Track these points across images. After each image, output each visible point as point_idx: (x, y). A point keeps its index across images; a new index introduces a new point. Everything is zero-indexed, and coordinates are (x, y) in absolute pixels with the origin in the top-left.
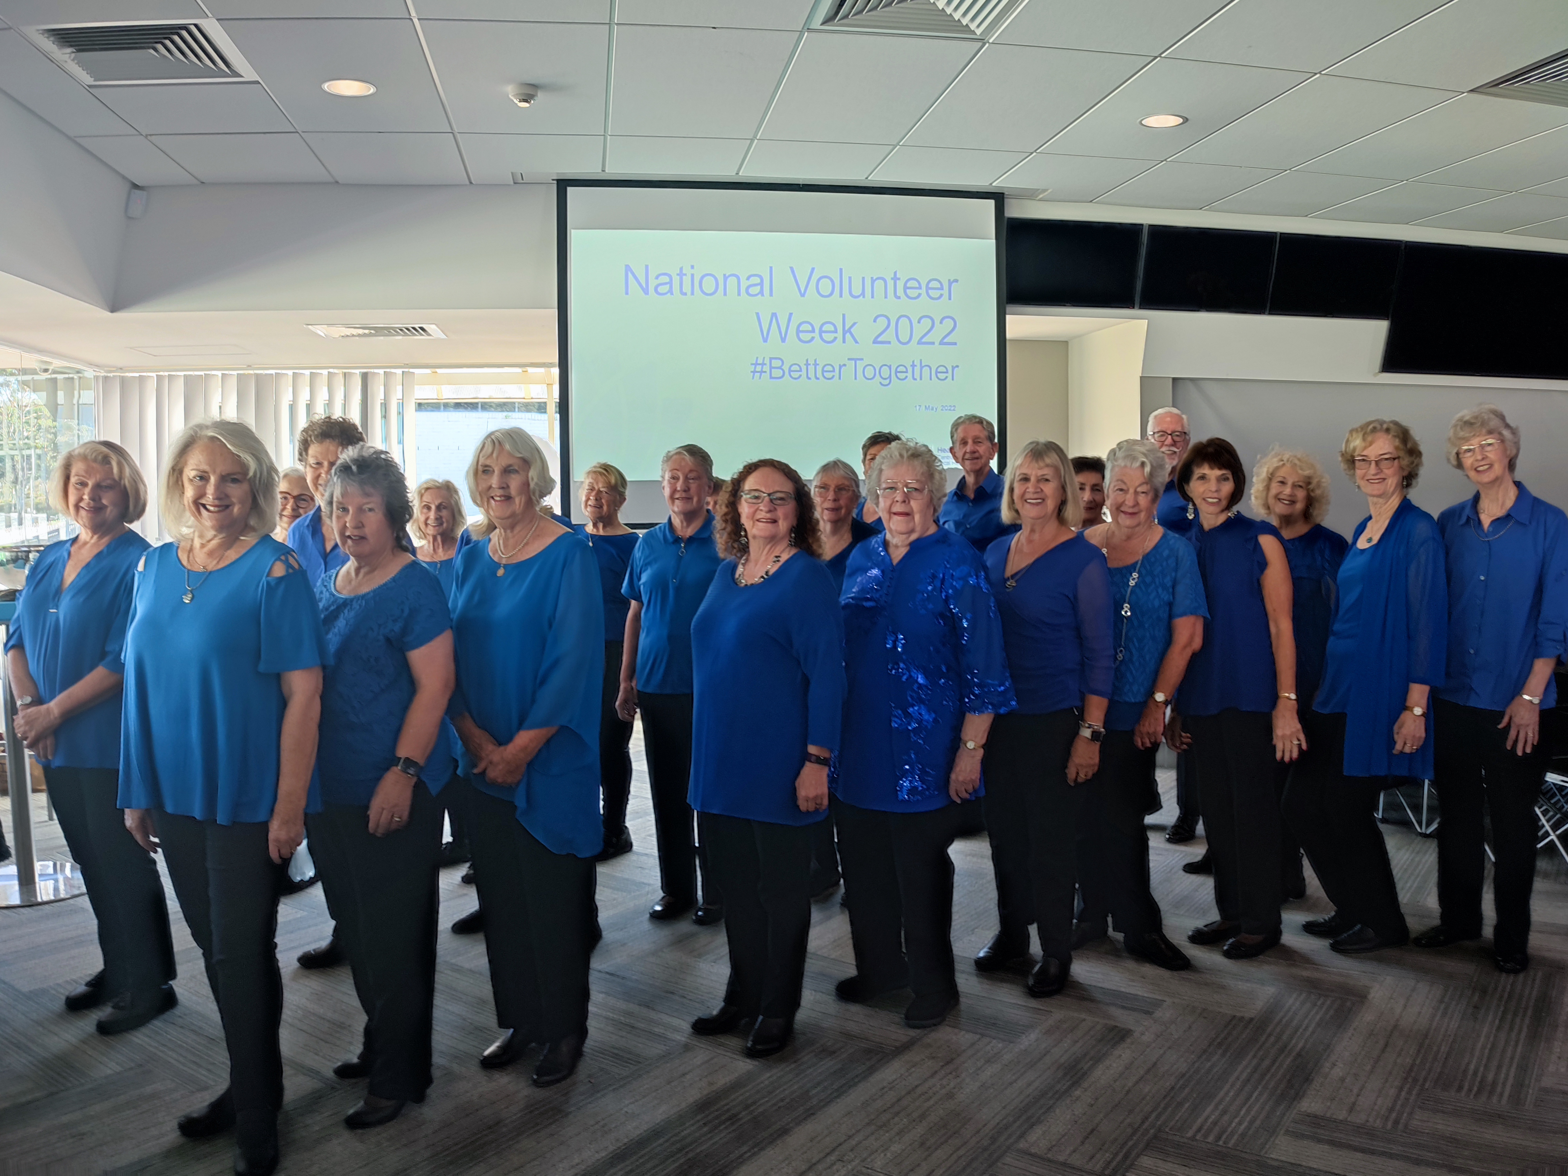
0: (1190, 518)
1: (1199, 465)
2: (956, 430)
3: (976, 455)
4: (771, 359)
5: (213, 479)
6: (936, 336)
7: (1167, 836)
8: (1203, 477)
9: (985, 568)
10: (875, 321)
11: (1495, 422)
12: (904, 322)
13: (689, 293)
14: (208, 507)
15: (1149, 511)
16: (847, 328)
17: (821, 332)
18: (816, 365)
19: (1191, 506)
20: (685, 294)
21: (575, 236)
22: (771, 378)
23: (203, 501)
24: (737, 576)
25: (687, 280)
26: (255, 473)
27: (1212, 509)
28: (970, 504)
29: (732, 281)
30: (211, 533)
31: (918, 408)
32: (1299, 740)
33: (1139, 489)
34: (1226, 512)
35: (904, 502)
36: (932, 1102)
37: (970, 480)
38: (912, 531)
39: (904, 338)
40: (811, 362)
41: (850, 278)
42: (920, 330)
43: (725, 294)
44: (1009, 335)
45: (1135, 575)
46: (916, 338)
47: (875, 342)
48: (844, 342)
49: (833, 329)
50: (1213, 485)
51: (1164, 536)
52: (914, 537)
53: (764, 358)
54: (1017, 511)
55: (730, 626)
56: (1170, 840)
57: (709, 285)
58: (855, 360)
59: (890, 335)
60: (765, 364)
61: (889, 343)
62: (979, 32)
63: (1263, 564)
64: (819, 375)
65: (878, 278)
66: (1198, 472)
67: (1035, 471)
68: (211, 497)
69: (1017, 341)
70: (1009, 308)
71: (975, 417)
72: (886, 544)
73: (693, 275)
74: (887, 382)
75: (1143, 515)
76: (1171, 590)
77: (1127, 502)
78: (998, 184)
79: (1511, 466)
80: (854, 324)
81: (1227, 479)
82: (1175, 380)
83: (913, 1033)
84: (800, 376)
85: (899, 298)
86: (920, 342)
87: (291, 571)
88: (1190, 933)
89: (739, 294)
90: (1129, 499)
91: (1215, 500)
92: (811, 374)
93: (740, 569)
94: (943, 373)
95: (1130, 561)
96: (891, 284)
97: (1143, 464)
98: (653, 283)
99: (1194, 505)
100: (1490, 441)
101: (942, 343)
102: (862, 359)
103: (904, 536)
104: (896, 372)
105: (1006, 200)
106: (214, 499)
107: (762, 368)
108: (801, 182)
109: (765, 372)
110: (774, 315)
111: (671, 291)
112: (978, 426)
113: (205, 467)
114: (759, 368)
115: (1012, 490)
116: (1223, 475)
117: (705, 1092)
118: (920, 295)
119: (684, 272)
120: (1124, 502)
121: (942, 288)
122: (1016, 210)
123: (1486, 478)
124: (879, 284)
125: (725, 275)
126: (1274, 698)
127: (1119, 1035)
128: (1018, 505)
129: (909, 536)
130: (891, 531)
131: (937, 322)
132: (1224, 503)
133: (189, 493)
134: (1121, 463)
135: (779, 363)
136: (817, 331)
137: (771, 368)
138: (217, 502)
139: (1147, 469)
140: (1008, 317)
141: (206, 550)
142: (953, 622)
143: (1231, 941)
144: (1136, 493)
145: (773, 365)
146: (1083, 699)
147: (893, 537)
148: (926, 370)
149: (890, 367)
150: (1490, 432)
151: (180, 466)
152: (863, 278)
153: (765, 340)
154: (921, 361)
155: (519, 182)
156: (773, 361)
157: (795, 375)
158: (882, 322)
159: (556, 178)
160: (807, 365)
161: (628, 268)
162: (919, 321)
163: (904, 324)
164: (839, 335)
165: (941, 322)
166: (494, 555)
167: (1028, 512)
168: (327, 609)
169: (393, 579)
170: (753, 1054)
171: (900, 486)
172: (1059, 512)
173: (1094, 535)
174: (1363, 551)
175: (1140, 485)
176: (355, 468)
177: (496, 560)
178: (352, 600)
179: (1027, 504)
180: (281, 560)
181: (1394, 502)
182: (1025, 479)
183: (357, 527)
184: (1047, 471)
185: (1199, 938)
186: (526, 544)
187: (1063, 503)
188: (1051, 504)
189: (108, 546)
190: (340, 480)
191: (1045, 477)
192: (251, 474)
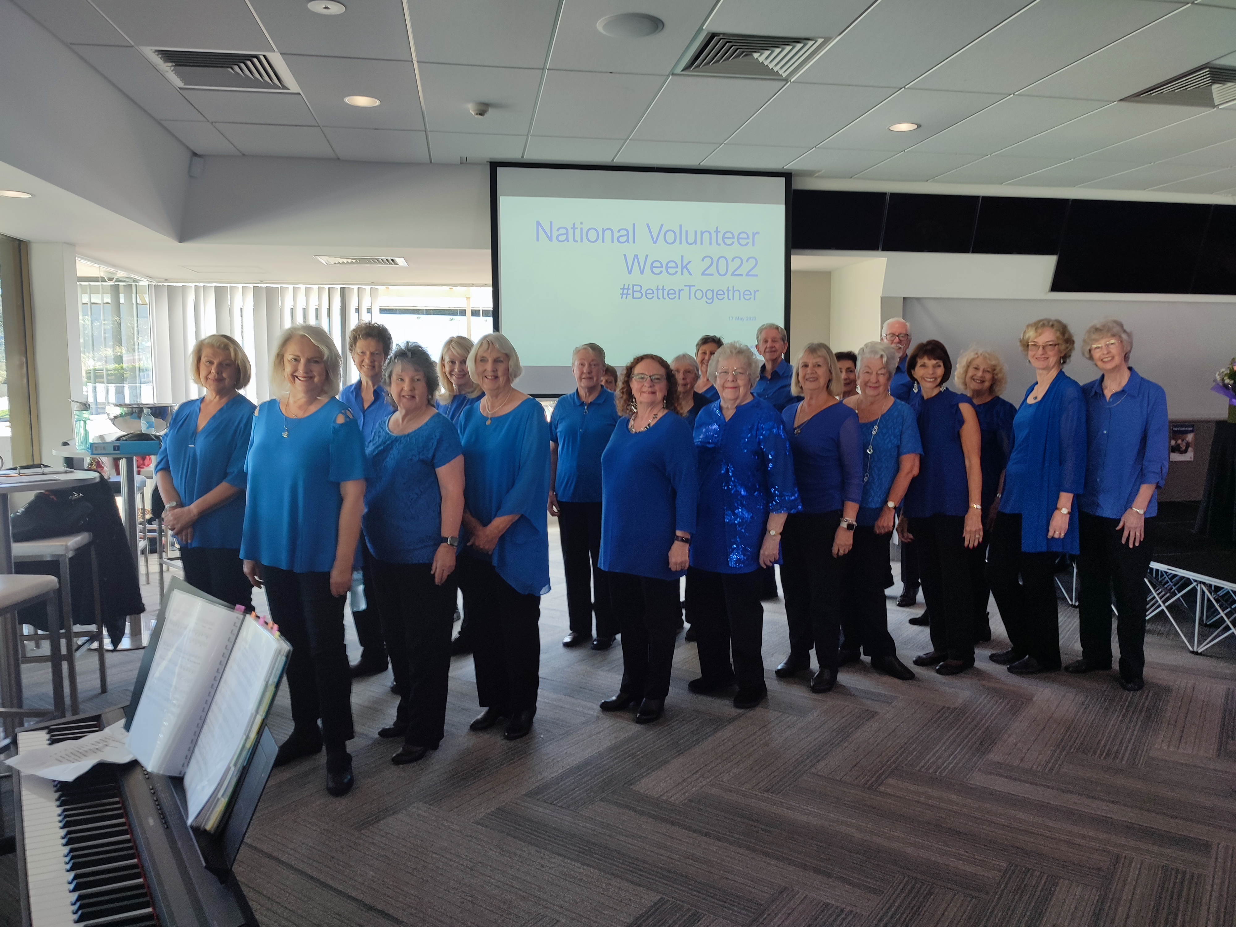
0: (915, 391)
1: (922, 357)
2: (761, 333)
3: (773, 349)
4: (633, 286)
5: (302, 361)
6: (743, 270)
7: (898, 603)
8: (924, 365)
9: (782, 422)
10: (703, 260)
11: (1117, 329)
12: (722, 261)
13: (579, 241)
14: (300, 378)
15: (886, 385)
16: (684, 265)
17: (667, 267)
19: (916, 384)
20: (577, 241)
21: (504, 202)
22: (634, 298)
23: (297, 374)
24: (629, 427)
25: (578, 232)
27: (930, 385)
28: (768, 382)
29: (608, 234)
30: (300, 394)
31: (730, 318)
32: (980, 534)
33: (879, 372)
34: (938, 388)
37: (769, 367)
38: (738, 399)
39: (722, 270)
40: (661, 287)
41: (687, 232)
42: (732, 267)
44: (793, 269)
45: (876, 427)
46: (730, 272)
47: (703, 274)
48: (682, 274)
49: (675, 265)
50: (930, 370)
51: (895, 403)
52: (739, 403)
53: (629, 285)
54: (801, 388)
56: (899, 605)
57: (592, 235)
58: (690, 286)
59: (713, 270)
60: (630, 289)
61: (712, 275)
62: (785, 75)
63: (961, 421)
64: (666, 296)
65: (705, 232)
66: (921, 362)
67: (812, 360)
68: (301, 372)
69: (798, 272)
70: (793, 251)
71: (773, 325)
72: (720, 407)
73: (581, 229)
74: (711, 301)
75: (881, 389)
76: (899, 437)
77: (872, 380)
78: (788, 166)
79: (1127, 356)
80: (690, 262)
81: (939, 366)
82: (905, 299)
84: (653, 297)
85: (719, 245)
86: (733, 274)
87: (348, 420)
88: (914, 659)
89: (613, 242)
90: (873, 378)
91: (932, 380)
92: (660, 296)
93: (632, 423)
94: (748, 295)
95: (873, 419)
96: (714, 235)
97: (882, 356)
98: (555, 234)
99: (918, 383)
100: (1113, 341)
101: (747, 275)
102: (694, 286)
103: (733, 402)
104: (717, 294)
105: (792, 178)
106: (303, 373)
107: (628, 291)
109: (630, 294)
110: (636, 256)
111: (567, 239)
112: (775, 331)
113: (298, 353)
115: (798, 374)
116: (937, 363)
118: (733, 243)
119: (576, 226)
120: (869, 380)
121: (748, 238)
122: (801, 184)
123: (1109, 366)
124: (706, 235)
125: (603, 229)
126: (966, 507)
128: (802, 384)
129: (736, 402)
130: (724, 398)
131: (744, 261)
132: (938, 382)
133: (288, 369)
134: (868, 356)
135: (638, 288)
136: (664, 266)
137: (634, 291)
138: (305, 375)
139: (885, 359)
140: (793, 257)
142: (763, 456)
143: (941, 664)
144: (877, 374)
146: (843, 505)
147: (725, 402)
148: (737, 293)
149: (713, 291)
150: (1113, 336)
152: (696, 232)
153: (630, 273)
154: (733, 287)
155: (464, 163)
156: (635, 287)
157: (649, 296)
158: (708, 261)
159: (489, 161)
160: (658, 289)
161: (538, 224)
162: (733, 260)
163: (722, 263)
164: (679, 270)
165: (747, 261)
166: (483, 411)
167: (808, 386)
168: (385, 443)
169: (426, 424)
170: (639, 721)
171: (730, 371)
172: (828, 386)
173: (850, 401)
174: (1031, 405)
175: (880, 369)
176: (409, 354)
177: (485, 415)
178: (401, 437)
179: (807, 383)
180: (342, 413)
181: (1054, 373)
182: (806, 366)
183: (411, 390)
184: (820, 361)
185: (919, 662)
186: (504, 405)
187: (830, 381)
188: (822, 381)
189: (227, 404)
190: (400, 361)
191: (819, 364)
192: (325, 358)
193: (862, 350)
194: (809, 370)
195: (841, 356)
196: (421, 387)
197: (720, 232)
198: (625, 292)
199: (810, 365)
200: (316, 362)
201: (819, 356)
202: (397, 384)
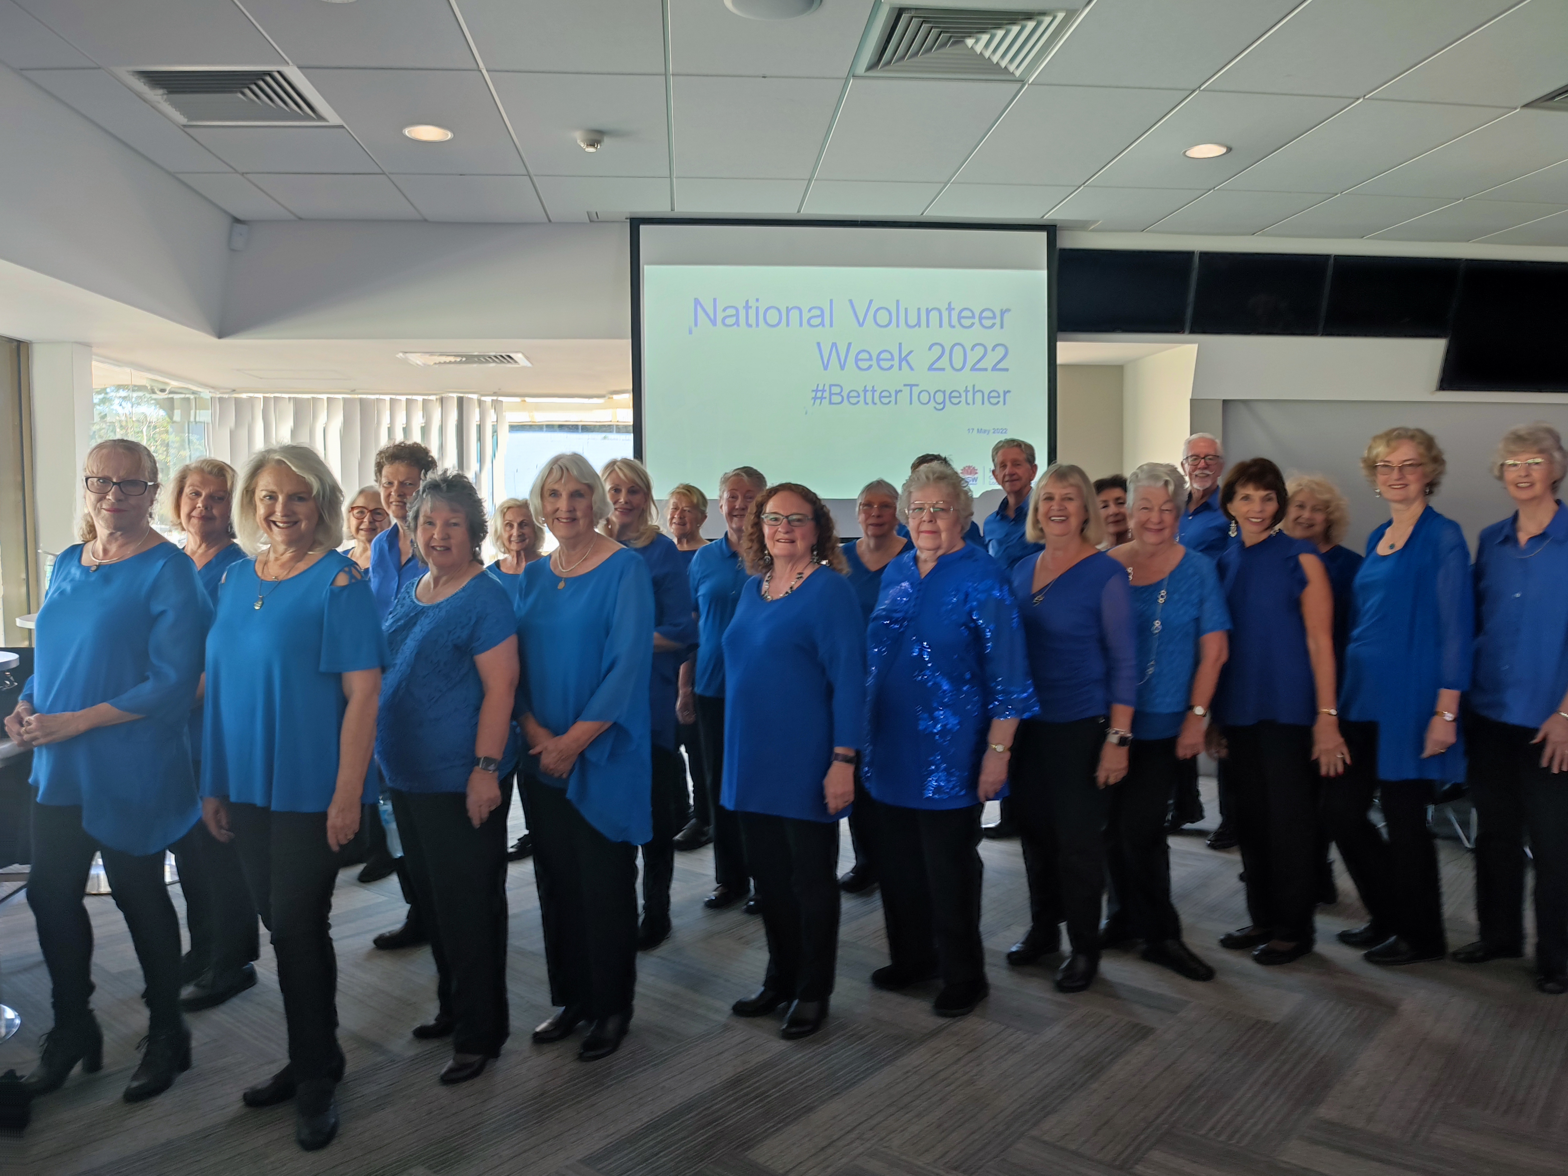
0: (1233, 535)
1: (1244, 485)
2: (997, 453)
3: (1015, 477)
4: (831, 386)
5: (281, 498)
6: (988, 363)
8: (1246, 498)
9: (1009, 582)
10: (930, 349)
12: (958, 350)
13: (754, 325)
14: (278, 524)
15: (1172, 527)
16: (903, 356)
17: (879, 360)
18: (874, 391)
19: (1233, 525)
20: (751, 326)
21: (648, 271)
22: (831, 403)
23: (273, 519)
24: (763, 591)
25: (752, 312)
26: (318, 493)
27: (1254, 528)
29: (795, 314)
30: (281, 548)
31: (971, 431)
32: (1343, 754)
33: (1163, 508)
34: (1268, 531)
35: (931, 521)
36: (952, 1087)
37: (1012, 500)
38: (938, 548)
39: (958, 364)
40: (869, 388)
41: (906, 310)
42: (972, 358)
43: (788, 325)
44: (1060, 360)
45: (1163, 593)
46: (969, 365)
47: (931, 368)
48: (900, 369)
49: (889, 357)
50: (1256, 506)
51: (1186, 555)
52: (940, 552)
53: (824, 385)
54: (1042, 530)
55: (760, 636)
57: (773, 317)
58: (911, 386)
59: (944, 362)
60: (825, 391)
61: (943, 369)
62: (1018, 73)
63: (1303, 582)
64: (877, 400)
65: (933, 309)
66: (1241, 492)
67: (1058, 491)
68: (279, 514)
69: (1067, 366)
70: (1060, 335)
71: (1013, 441)
72: (916, 559)
73: (757, 308)
74: (941, 406)
75: (1167, 532)
76: (1198, 606)
77: (1152, 519)
78: (1051, 216)
79: (1554, 486)
80: (911, 352)
81: (1270, 499)
82: (1225, 402)
83: (941, 1021)
84: (858, 402)
85: (953, 327)
86: (973, 369)
87: (353, 581)
88: (1222, 937)
89: (801, 325)
90: (1155, 517)
91: (1259, 520)
92: (869, 400)
93: (765, 586)
94: (997, 398)
95: (1157, 578)
96: (945, 314)
97: (1166, 483)
98: (720, 315)
99: (1237, 523)
100: (1539, 460)
101: (994, 369)
102: (917, 385)
103: (932, 552)
104: (950, 397)
105: (1058, 232)
106: (282, 516)
107: (822, 394)
108: (859, 219)
109: (825, 398)
110: (834, 345)
111: (737, 323)
112: (1017, 450)
113: (273, 487)
114: (819, 394)
115: (1036, 510)
116: (1267, 495)
117: (739, 1070)
118: (973, 324)
119: (750, 305)
120: (1148, 520)
121: (994, 317)
122: (1069, 241)
123: (1527, 495)
124: (934, 314)
125: (787, 308)
126: (1313, 712)
127: (1143, 1032)
128: (1043, 524)
129: (936, 553)
130: (920, 548)
131: (990, 348)
132: (1268, 522)
133: (261, 510)
134: (1145, 483)
135: (838, 390)
136: (874, 357)
137: (831, 394)
138: (285, 519)
139: (1171, 488)
140: (1059, 344)
141: (279, 562)
142: (977, 634)
143: (1262, 946)
144: (1162, 511)
145: (833, 392)
146: (1108, 708)
147: (922, 553)
148: (979, 396)
149: (944, 392)
150: (1539, 451)
151: (252, 487)
152: (919, 309)
153: (826, 368)
154: (974, 386)
155: (594, 220)
156: (833, 388)
157: (853, 400)
158: (937, 350)
159: (628, 216)
160: (865, 391)
161: (697, 302)
162: (972, 349)
163: (958, 352)
164: (896, 362)
165: (993, 349)
166: (555, 569)
167: (1052, 530)
168: (407, 615)
169: (463, 589)
170: (787, 1035)
171: (927, 506)
172: (1082, 530)
173: (1120, 552)
174: (1385, 558)
175: (1165, 503)
176: (444, 486)
177: (557, 573)
178: (429, 608)
179: (1052, 524)
180: (345, 571)
181: (1417, 509)
182: (1050, 498)
183: (443, 539)
184: (1070, 491)
185: (1230, 943)
186: (585, 559)
187: (1086, 522)
188: (1074, 522)
189: (217, 556)
190: (429, 497)
191: (1069, 496)
192: (315, 492)
193: (1135, 475)
194: (1055, 506)
195: (1102, 485)
196: (459, 534)
197: (954, 309)
198: (818, 395)
199: (1057, 497)
200: (301, 499)
201: (1072, 485)
202: (424, 530)
